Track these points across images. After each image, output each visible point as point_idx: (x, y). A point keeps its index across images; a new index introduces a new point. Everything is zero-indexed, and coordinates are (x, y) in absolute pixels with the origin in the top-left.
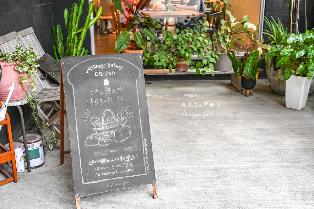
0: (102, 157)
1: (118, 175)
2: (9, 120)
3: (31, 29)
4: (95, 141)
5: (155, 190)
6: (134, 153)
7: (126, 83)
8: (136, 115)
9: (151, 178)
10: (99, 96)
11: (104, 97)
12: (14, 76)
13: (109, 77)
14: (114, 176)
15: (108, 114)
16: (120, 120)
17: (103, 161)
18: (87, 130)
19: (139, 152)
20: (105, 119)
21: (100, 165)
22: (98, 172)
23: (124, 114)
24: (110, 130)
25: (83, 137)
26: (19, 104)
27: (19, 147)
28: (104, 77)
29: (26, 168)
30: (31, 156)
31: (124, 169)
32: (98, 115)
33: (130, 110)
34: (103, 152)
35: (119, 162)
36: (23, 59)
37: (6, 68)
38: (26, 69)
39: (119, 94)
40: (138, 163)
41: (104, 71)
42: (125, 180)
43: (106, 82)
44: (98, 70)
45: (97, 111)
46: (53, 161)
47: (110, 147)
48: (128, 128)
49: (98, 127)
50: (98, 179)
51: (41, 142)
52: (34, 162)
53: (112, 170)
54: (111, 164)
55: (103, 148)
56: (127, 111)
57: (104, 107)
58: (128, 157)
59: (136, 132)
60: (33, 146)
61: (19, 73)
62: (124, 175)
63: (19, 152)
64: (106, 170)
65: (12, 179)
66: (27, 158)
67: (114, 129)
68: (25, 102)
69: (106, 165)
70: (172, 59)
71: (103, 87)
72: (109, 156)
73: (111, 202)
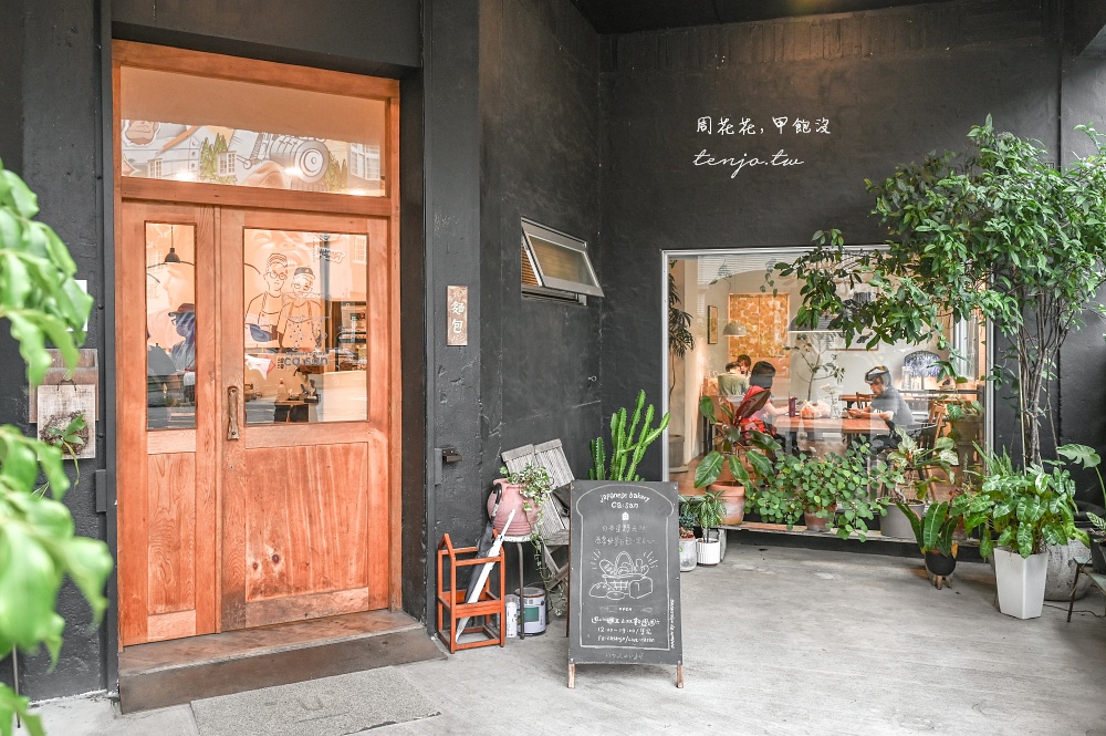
0: (610, 615)
1: (629, 644)
2: (503, 556)
3: (558, 441)
4: (603, 592)
5: (679, 675)
6: (655, 617)
7: (651, 520)
8: (661, 564)
9: (676, 657)
10: (614, 534)
11: (621, 535)
12: (518, 501)
13: (629, 511)
14: (623, 644)
15: (624, 558)
16: (638, 569)
17: (611, 620)
18: (594, 576)
19: (663, 617)
20: (619, 565)
21: (605, 625)
22: (602, 634)
23: (646, 562)
24: (624, 580)
25: (588, 583)
26: (519, 539)
27: (513, 600)
28: (623, 510)
29: (519, 634)
30: (527, 617)
31: (639, 636)
32: (612, 559)
33: (655, 556)
34: (611, 609)
35: (631, 626)
36: (531, 481)
37: (509, 490)
38: (532, 494)
39: (640, 534)
40: (659, 632)
41: (623, 501)
42: (639, 652)
43: (625, 516)
44: (616, 499)
45: (610, 552)
46: (555, 631)
47: (622, 603)
48: (650, 582)
49: (608, 573)
50: (600, 643)
51: (542, 598)
52: (531, 627)
53: (620, 635)
54: (620, 626)
55: (614, 603)
56: (651, 557)
57: (619, 548)
58: (645, 621)
59: (660, 589)
60: (531, 602)
61: (524, 498)
62: (637, 644)
63: (512, 608)
64: (613, 634)
65: (497, 641)
66: (521, 620)
67: (630, 580)
68: (527, 539)
69: (614, 626)
70: (793, 506)
71: (621, 522)
72: (619, 615)
73: (616, 682)
